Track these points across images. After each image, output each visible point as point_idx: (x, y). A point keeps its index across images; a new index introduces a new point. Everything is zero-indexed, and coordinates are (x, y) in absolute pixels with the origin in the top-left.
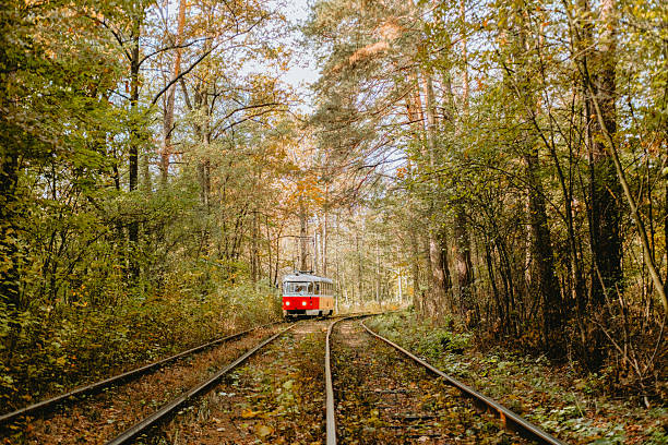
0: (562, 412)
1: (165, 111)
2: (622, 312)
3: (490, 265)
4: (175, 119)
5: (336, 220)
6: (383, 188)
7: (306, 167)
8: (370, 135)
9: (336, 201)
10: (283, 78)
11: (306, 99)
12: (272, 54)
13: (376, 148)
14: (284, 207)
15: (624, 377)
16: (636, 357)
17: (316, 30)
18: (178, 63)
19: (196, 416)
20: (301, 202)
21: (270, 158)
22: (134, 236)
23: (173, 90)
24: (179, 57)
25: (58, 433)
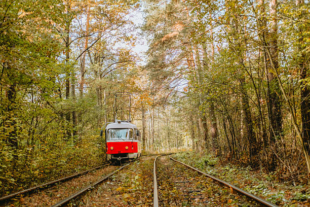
0: (258, 187)
1: (81, 64)
2: (283, 145)
3: (225, 128)
4: (85, 68)
5: (157, 111)
6: (178, 97)
7: (144, 89)
8: (172, 74)
9: (157, 103)
10: (133, 49)
11: (143, 59)
12: (128, 39)
13: (174, 79)
14: (135, 106)
15: (285, 174)
16: (290, 165)
17: (147, 28)
18: (87, 44)
19: (96, 193)
20: (142, 104)
21: (128, 85)
22: (68, 119)
23: (85, 55)
24: (87, 41)
25: (35, 202)
